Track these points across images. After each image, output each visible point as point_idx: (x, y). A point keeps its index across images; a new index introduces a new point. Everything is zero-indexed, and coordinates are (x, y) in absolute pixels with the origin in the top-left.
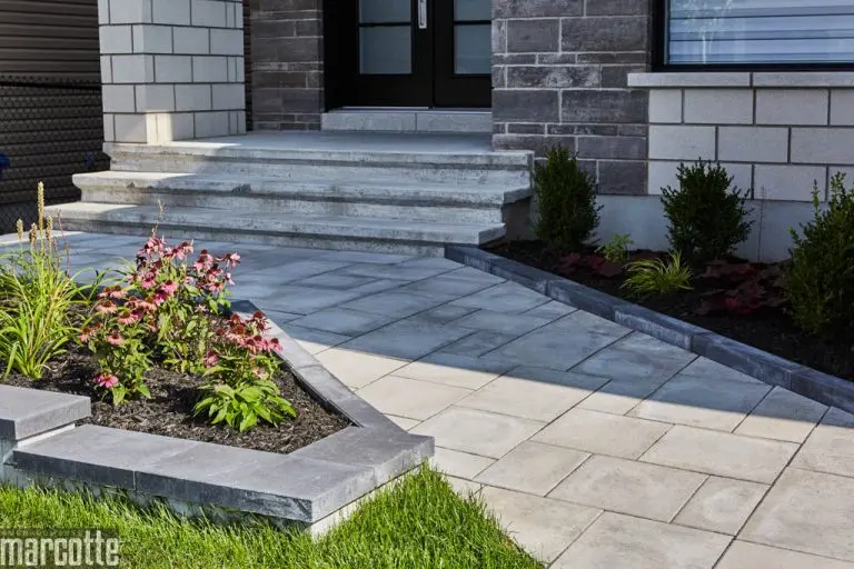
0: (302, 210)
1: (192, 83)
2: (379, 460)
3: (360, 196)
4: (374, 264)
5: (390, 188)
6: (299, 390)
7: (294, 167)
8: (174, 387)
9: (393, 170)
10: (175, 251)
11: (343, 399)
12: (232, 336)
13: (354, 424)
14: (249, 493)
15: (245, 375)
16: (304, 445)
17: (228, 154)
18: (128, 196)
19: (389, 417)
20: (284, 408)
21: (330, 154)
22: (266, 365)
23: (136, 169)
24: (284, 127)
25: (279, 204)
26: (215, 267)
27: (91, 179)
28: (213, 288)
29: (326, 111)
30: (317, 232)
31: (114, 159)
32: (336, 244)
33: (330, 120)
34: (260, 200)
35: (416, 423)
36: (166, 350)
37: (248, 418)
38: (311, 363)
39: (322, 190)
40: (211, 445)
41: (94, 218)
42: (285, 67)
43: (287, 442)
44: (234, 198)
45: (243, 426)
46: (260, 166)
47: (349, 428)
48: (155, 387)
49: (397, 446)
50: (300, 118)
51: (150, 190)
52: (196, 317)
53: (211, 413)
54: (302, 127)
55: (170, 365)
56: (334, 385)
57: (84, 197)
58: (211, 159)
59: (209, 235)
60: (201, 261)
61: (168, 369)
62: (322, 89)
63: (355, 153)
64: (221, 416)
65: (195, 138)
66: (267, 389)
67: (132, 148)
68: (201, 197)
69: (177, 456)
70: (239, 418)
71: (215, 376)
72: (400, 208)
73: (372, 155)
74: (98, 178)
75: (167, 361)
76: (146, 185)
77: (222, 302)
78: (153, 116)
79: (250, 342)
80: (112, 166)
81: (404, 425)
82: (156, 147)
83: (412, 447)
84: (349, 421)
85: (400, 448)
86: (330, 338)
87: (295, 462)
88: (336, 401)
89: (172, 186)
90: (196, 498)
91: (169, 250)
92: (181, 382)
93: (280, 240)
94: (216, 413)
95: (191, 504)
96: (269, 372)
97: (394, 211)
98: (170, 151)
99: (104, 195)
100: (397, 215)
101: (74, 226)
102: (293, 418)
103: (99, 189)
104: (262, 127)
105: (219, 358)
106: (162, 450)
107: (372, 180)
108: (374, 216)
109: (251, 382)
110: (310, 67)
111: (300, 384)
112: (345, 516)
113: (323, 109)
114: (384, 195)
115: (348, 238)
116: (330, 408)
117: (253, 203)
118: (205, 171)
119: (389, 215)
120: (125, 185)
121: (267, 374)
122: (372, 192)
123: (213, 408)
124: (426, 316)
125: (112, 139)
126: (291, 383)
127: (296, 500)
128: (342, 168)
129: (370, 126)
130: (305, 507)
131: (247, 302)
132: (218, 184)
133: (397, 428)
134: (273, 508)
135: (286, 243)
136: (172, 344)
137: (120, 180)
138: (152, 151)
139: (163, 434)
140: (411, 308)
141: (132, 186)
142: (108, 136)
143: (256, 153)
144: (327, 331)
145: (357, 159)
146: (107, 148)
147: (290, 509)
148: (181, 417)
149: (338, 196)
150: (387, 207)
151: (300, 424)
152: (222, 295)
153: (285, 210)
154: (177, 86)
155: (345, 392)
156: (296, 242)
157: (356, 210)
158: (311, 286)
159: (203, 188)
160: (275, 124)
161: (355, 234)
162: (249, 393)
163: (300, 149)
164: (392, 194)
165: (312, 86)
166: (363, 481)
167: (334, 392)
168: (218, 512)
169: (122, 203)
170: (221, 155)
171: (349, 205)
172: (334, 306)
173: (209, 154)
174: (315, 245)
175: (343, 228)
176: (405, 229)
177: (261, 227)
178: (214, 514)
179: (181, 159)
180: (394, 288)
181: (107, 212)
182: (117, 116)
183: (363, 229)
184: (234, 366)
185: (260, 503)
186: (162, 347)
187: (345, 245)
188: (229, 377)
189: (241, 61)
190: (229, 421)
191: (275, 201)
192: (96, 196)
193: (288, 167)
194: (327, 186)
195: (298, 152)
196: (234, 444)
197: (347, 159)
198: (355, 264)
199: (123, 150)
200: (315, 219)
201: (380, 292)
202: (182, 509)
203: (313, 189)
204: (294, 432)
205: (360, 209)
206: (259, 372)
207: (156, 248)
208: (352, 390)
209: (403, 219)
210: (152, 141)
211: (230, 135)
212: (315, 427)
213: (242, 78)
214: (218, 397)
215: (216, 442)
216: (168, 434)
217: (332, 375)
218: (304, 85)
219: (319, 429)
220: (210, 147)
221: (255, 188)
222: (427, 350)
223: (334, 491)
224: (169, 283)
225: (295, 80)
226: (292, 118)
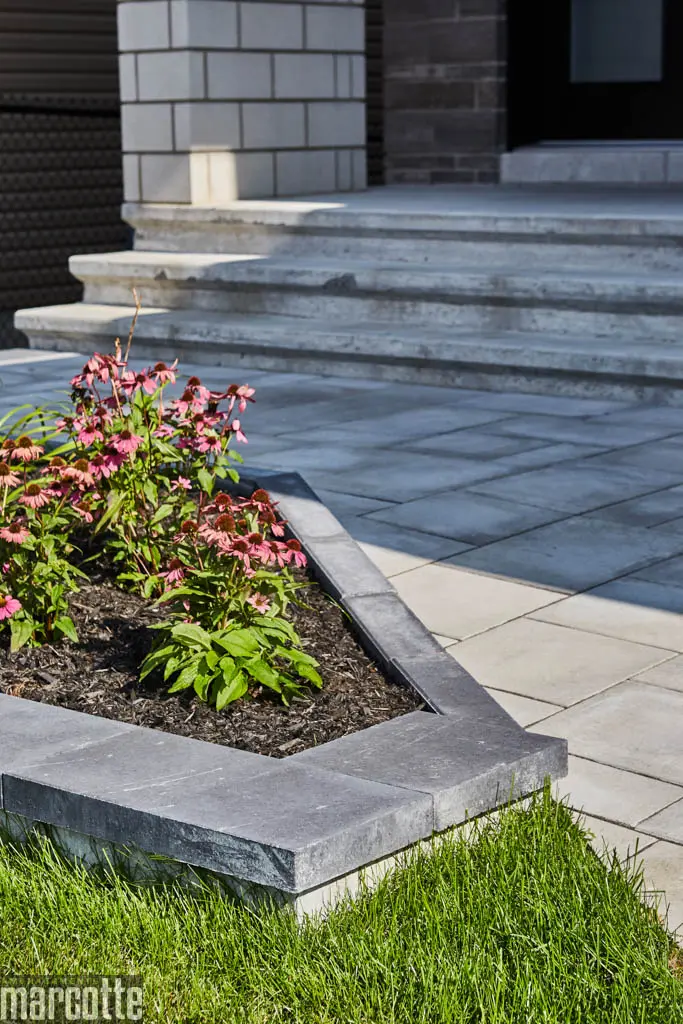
0: (441, 320)
1: (273, 100)
2: (446, 780)
3: (540, 295)
4: (552, 416)
5: (593, 281)
6: (347, 638)
7: (434, 244)
8: (123, 622)
9: (604, 250)
10: (140, 379)
11: (420, 659)
12: (211, 535)
13: (427, 709)
14: (188, 828)
15: (232, 607)
16: (325, 741)
17: (322, 222)
18: (157, 293)
19: (493, 694)
20: (302, 671)
21: (496, 220)
22: (275, 589)
23: (173, 247)
24: (437, 179)
25: (403, 310)
26: (212, 409)
27: (100, 265)
28: (204, 447)
29: (510, 149)
30: (463, 359)
31: (139, 231)
32: (495, 381)
33: (514, 164)
34: (370, 302)
35: (553, 709)
36: (120, 556)
37: (234, 684)
38: (377, 589)
39: (475, 284)
40: (157, 732)
41: (96, 330)
42: (441, 71)
43: (296, 735)
44: (327, 299)
45: (222, 699)
46: (375, 243)
47: (417, 713)
48: (92, 622)
49: (492, 754)
50: (464, 162)
51: (191, 283)
52: (174, 499)
53: (167, 674)
54: (466, 179)
55: (130, 583)
56: (408, 632)
57: (87, 295)
58: (298, 231)
59: (282, 363)
60: (188, 397)
61: (125, 591)
62: (503, 110)
63: (537, 220)
64: (184, 681)
65: (275, 196)
66: (274, 633)
67: (165, 212)
68: (274, 295)
69: (87, 752)
70: (217, 685)
71: (175, 604)
72: (612, 316)
73: (570, 222)
74: (110, 264)
75: (123, 576)
76: (185, 276)
77: (222, 474)
78: (203, 157)
79: (240, 546)
80: (138, 243)
81: (522, 714)
82: (206, 211)
83: (518, 757)
84: (421, 700)
85: (495, 757)
86: (433, 545)
87: (294, 773)
88: (403, 661)
89: (225, 277)
90: (101, 832)
91: (129, 377)
92: (141, 613)
93: (400, 372)
94: (176, 675)
95: (93, 841)
96: (280, 603)
97: (603, 322)
98: (228, 217)
99: (119, 293)
100: (607, 331)
101: (68, 344)
102: (316, 690)
103: (112, 281)
104: (400, 180)
105: (187, 575)
106: (63, 736)
107: (569, 266)
108: (565, 332)
109: (245, 618)
110: (483, 72)
111: (352, 626)
112: (370, 883)
113: (503, 146)
114: (583, 294)
115: (515, 371)
116: (392, 675)
117: (360, 308)
118: (285, 252)
119: (593, 330)
120: (151, 275)
121: (276, 608)
122: (564, 288)
123: (172, 665)
124: (620, 512)
125: (136, 197)
126: (335, 624)
127: (266, 848)
128: (516, 247)
129: (585, 174)
130: (284, 862)
131: (295, 476)
132: (302, 273)
133: (505, 719)
134: (227, 860)
135: (408, 378)
136: (131, 547)
137: (144, 266)
138: (200, 217)
139: (80, 709)
140: (594, 495)
141: (161, 277)
142: (130, 192)
143: (371, 219)
144: (432, 534)
145: (542, 228)
146: (128, 213)
147: (256, 865)
148: (121, 678)
149: (504, 294)
150: (589, 316)
151: (326, 702)
152: (222, 461)
153: (412, 320)
154: (245, 106)
155: (427, 646)
156: (426, 376)
157: (534, 321)
158: (426, 452)
159: (278, 280)
160: (424, 172)
161: (527, 363)
162: (239, 640)
163: (443, 213)
164: (598, 292)
165: (486, 107)
166: (408, 819)
167: (406, 645)
168: (138, 859)
169: (148, 306)
170: (311, 223)
171: (524, 311)
172: (454, 489)
173: (292, 222)
174: (459, 381)
175: (505, 352)
176: (614, 356)
177: (366, 349)
178: (132, 865)
179: (246, 231)
180: (575, 461)
181: (116, 321)
182: (145, 158)
183: (541, 353)
184: (214, 589)
185: (205, 848)
186: (114, 551)
187: (511, 382)
188: (204, 608)
189: (360, 63)
190: (199, 690)
191: (397, 304)
192: (109, 293)
193: (423, 244)
194: (484, 277)
195: (440, 217)
196: (197, 735)
197: (524, 228)
198: (520, 415)
199: (155, 216)
200: (461, 336)
201: (548, 466)
202: (79, 848)
203: (461, 281)
204: (312, 717)
205: (541, 319)
206: (259, 602)
207: (105, 373)
208: (443, 641)
209: (619, 336)
210: (200, 199)
211: (337, 192)
212: (353, 708)
213: (360, 92)
214: (181, 646)
215: (167, 728)
216: (88, 709)
217: (410, 613)
218: (471, 104)
219: (361, 713)
220: (293, 210)
221: (363, 280)
222: (608, 574)
223: (344, 833)
224: (125, 436)
225: (457, 95)
226: (450, 162)
